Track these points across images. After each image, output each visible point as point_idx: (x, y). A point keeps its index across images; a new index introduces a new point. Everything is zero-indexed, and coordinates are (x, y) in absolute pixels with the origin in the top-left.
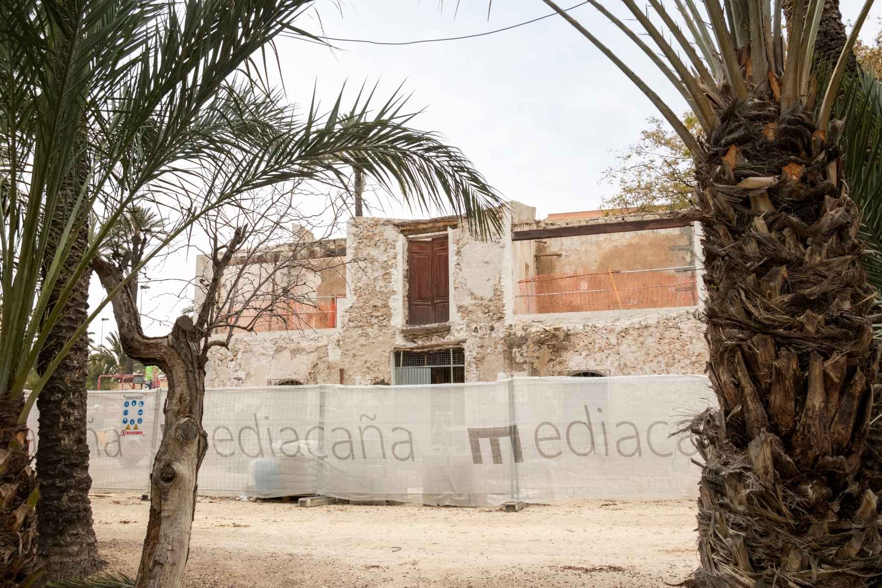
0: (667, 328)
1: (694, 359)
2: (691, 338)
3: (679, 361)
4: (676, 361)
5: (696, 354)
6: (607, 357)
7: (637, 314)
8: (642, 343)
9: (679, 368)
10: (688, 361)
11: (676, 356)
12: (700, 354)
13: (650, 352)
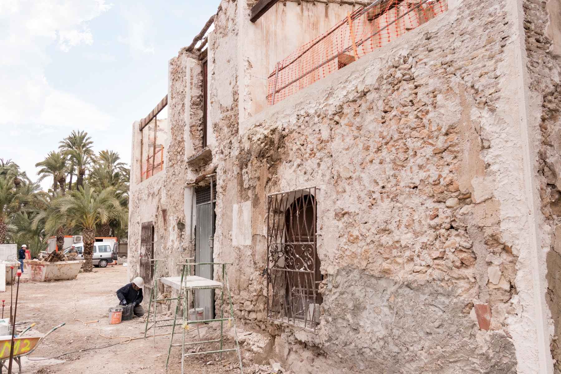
0: (395, 85)
1: (440, 143)
2: (434, 94)
3: (415, 154)
4: (411, 153)
5: (444, 131)
6: (319, 165)
7: (353, 72)
8: (359, 128)
9: (415, 169)
10: (429, 150)
11: (410, 143)
12: (452, 127)
13: (371, 143)
